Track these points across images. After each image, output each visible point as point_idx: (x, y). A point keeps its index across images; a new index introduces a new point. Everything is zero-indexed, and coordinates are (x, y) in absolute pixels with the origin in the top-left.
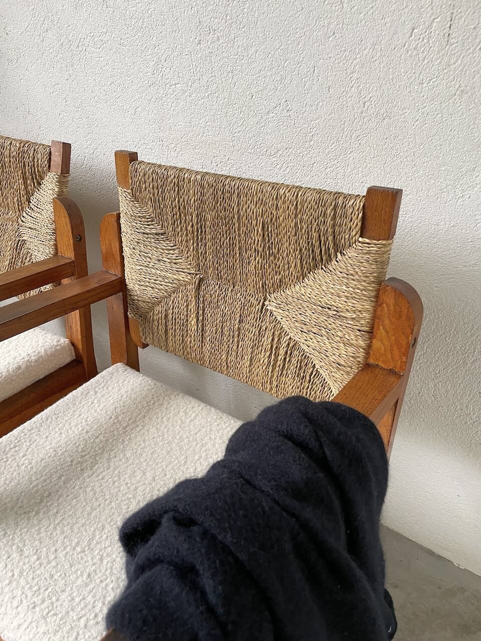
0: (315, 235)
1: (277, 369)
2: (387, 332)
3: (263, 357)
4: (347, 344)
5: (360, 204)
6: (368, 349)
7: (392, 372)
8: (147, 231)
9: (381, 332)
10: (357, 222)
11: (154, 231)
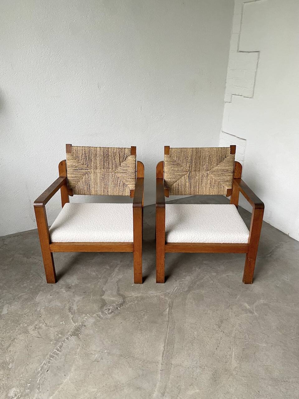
0: (221, 156)
1: (212, 187)
2: (237, 171)
3: (208, 186)
4: (229, 176)
5: (230, 149)
6: (234, 175)
7: (239, 178)
8: (174, 164)
9: (236, 171)
10: (230, 152)
11: (176, 164)
